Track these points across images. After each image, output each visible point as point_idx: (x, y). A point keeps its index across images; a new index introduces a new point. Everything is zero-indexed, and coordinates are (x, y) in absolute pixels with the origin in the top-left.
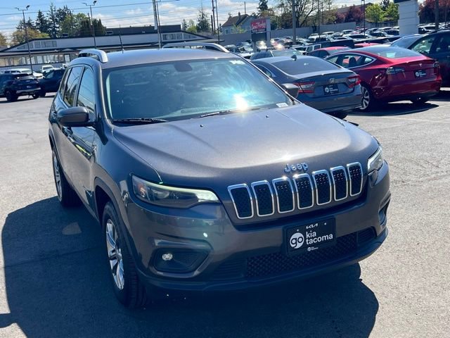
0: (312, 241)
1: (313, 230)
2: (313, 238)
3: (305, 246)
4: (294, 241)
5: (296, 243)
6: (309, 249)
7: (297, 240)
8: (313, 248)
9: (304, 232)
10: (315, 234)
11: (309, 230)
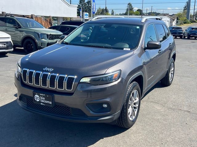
0: (43, 101)
1: (44, 96)
3: (40, 102)
4: (36, 98)
5: (36, 99)
6: (41, 104)
8: (43, 104)
9: (40, 96)
10: (44, 99)
11: (42, 96)
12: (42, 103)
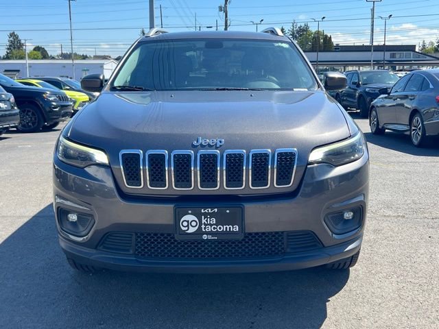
0: (209, 229)
1: (212, 215)
2: (211, 225)
3: (199, 232)
4: (185, 224)
5: (188, 226)
6: (205, 237)
7: (189, 223)
8: (210, 237)
9: (199, 216)
10: (214, 221)
11: (206, 215)
12: (207, 233)
